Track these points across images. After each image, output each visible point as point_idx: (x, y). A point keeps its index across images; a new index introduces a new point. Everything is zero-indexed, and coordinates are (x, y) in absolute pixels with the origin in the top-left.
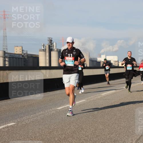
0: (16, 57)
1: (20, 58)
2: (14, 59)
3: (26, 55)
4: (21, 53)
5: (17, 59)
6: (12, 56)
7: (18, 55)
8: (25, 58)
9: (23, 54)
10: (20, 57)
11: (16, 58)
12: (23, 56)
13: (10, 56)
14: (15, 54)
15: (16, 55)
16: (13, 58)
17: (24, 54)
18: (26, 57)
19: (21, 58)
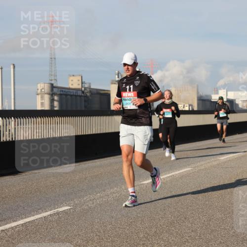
0: (72, 94)
1: (78, 96)
2: (69, 97)
3: (88, 90)
4: (80, 87)
5: (74, 97)
6: (65, 91)
7: (74, 91)
8: (86, 96)
9: (83, 89)
10: (79, 94)
11: (71, 96)
12: (83, 92)
13: (62, 93)
14: (69, 89)
15: (71, 91)
16: (66, 95)
17: (85, 88)
18: (88, 94)
19: (80, 96)
